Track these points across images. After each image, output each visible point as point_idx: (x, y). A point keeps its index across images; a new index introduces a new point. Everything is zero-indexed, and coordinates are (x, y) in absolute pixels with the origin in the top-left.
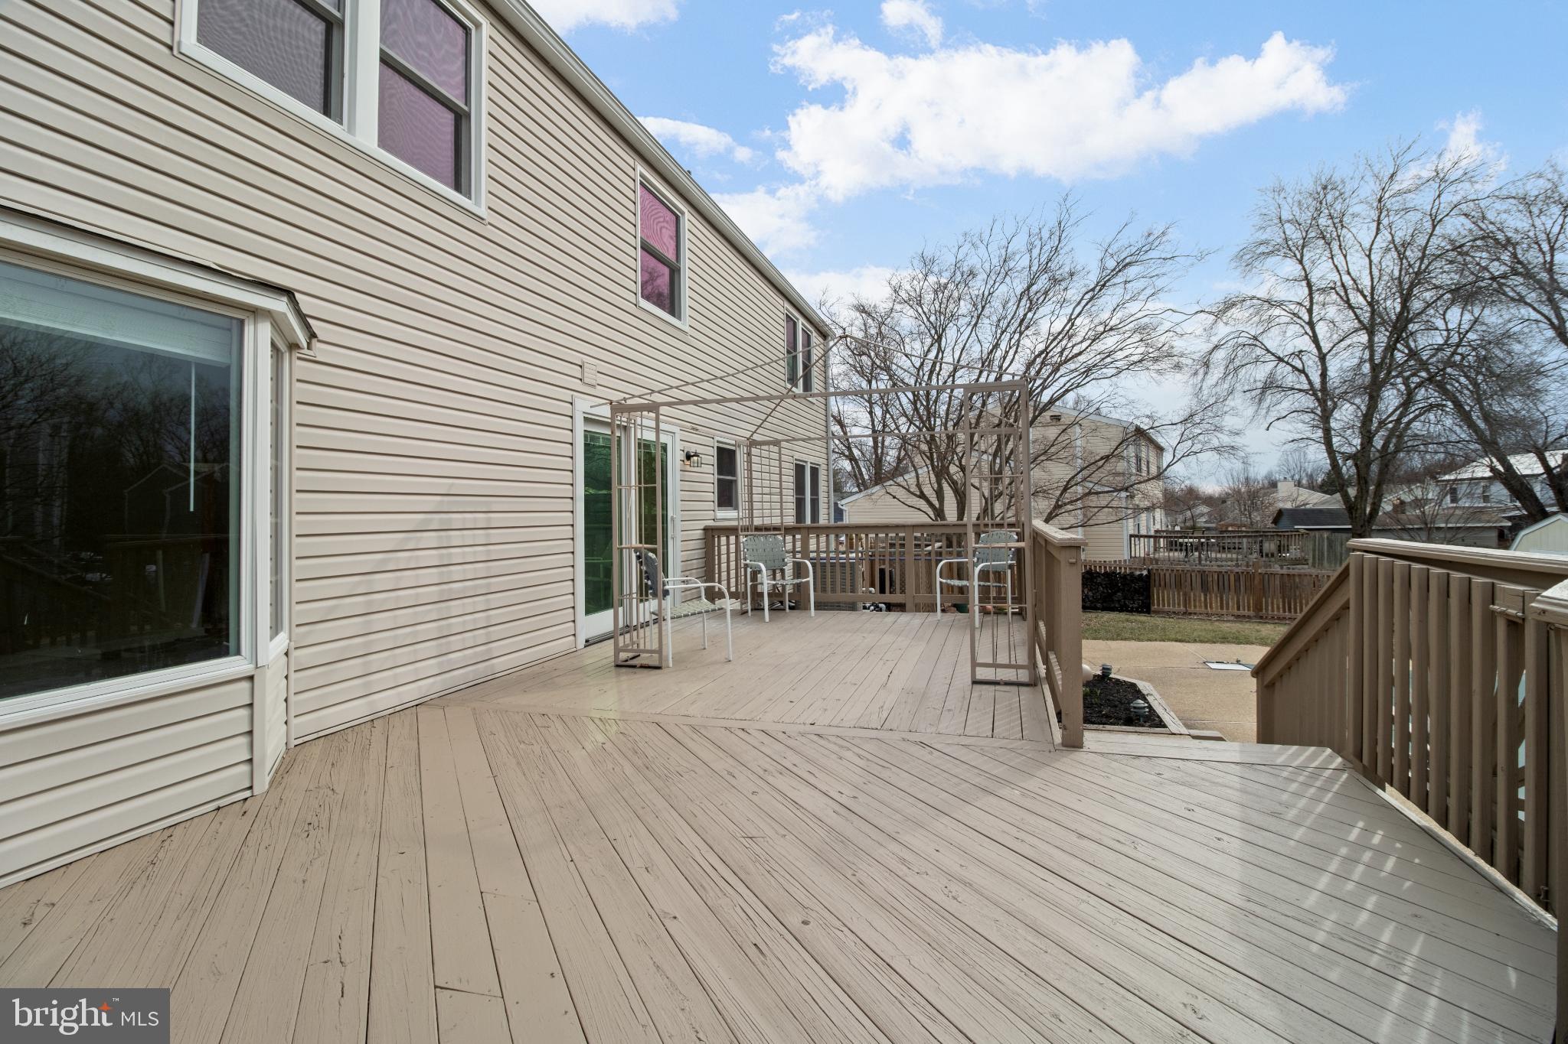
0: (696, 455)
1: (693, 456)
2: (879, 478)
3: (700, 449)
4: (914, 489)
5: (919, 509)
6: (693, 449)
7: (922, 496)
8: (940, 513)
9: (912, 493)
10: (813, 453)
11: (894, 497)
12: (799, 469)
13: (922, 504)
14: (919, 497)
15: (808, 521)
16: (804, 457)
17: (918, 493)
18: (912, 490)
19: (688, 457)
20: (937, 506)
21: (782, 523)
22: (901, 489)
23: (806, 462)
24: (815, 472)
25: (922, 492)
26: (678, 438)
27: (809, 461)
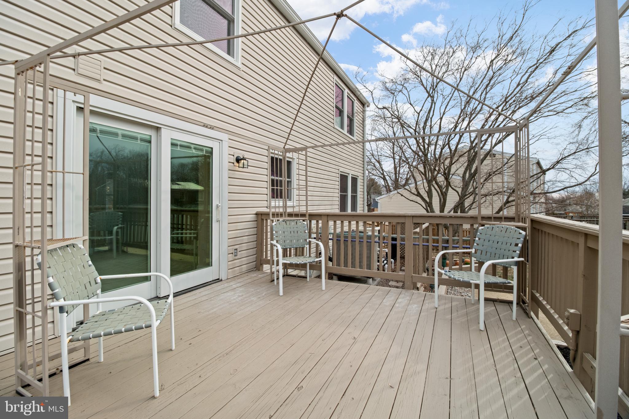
0: (244, 159)
1: (241, 159)
2: (397, 186)
3: (247, 155)
4: (414, 191)
5: (416, 202)
6: (240, 154)
7: (419, 195)
8: (429, 205)
9: (414, 194)
10: (354, 169)
11: (402, 195)
12: (343, 178)
13: (418, 199)
14: (417, 195)
15: (349, 211)
16: (347, 171)
17: (416, 193)
18: (413, 192)
19: (238, 160)
20: (428, 201)
21: (307, 211)
22: (407, 191)
23: (349, 174)
24: (354, 180)
25: (418, 192)
26: (225, 145)
27: (351, 173)
